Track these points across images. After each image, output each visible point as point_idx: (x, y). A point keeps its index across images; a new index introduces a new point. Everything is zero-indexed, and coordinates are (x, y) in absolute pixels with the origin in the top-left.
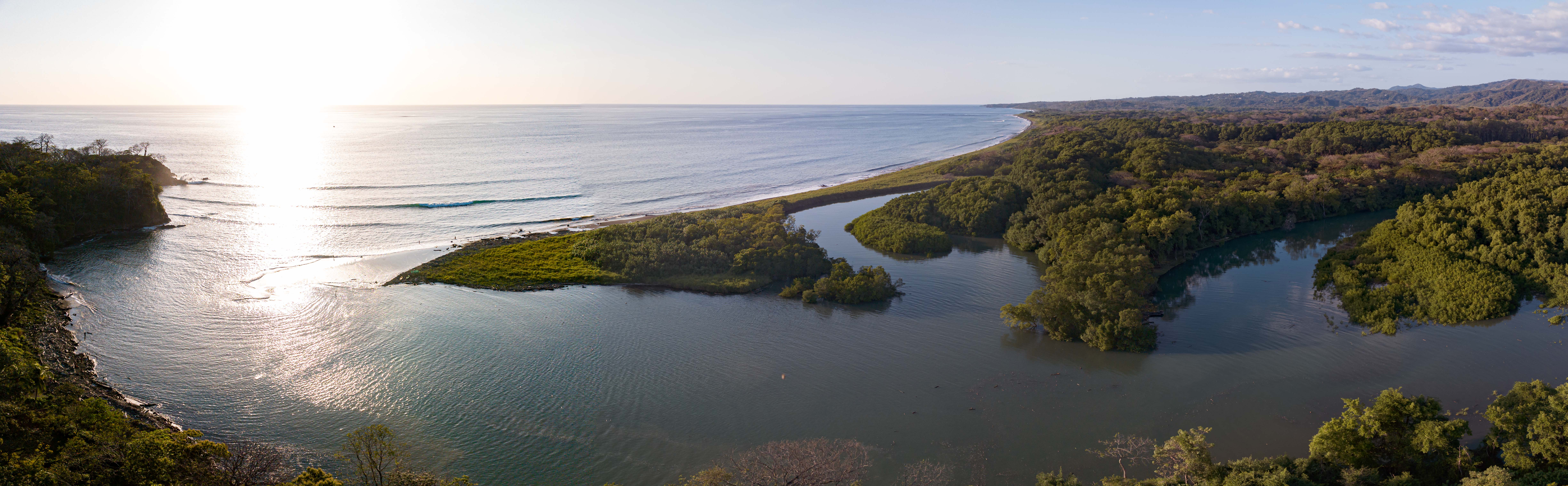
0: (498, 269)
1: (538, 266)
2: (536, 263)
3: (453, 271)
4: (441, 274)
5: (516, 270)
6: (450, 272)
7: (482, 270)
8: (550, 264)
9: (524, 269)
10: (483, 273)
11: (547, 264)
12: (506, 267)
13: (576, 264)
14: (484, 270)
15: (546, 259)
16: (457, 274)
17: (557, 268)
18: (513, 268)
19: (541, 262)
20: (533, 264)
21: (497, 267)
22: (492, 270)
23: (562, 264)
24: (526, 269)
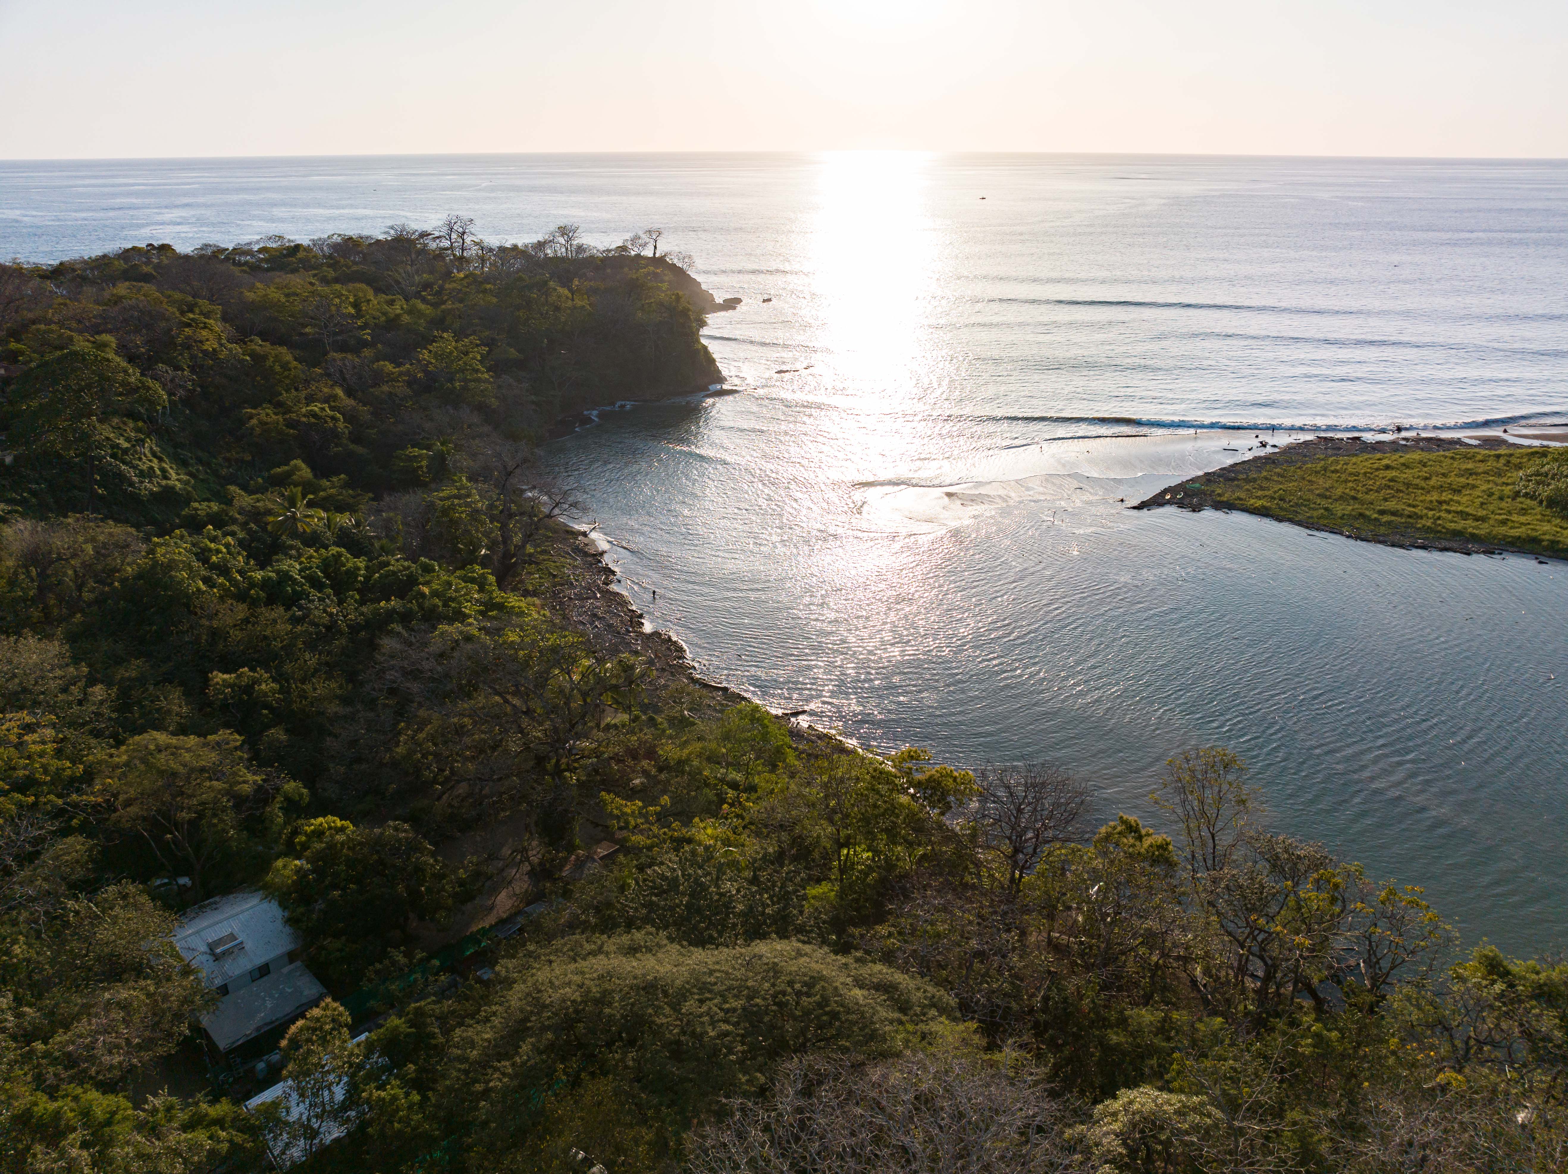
0: (1354, 498)
1: (1440, 503)
2: (1435, 496)
3: (1267, 493)
4: (1242, 495)
5: (1391, 505)
6: (1260, 493)
7: (1322, 496)
8: (1464, 502)
9: (1409, 505)
10: (1324, 503)
11: (1459, 502)
12: (1372, 496)
13: (1524, 511)
14: (1326, 497)
15: (1457, 491)
16: (1273, 498)
17: (1481, 513)
18: (1386, 500)
19: (1445, 496)
20: (1428, 498)
21: (1353, 493)
22: (1341, 498)
23: (1491, 508)
24: (1414, 506)
